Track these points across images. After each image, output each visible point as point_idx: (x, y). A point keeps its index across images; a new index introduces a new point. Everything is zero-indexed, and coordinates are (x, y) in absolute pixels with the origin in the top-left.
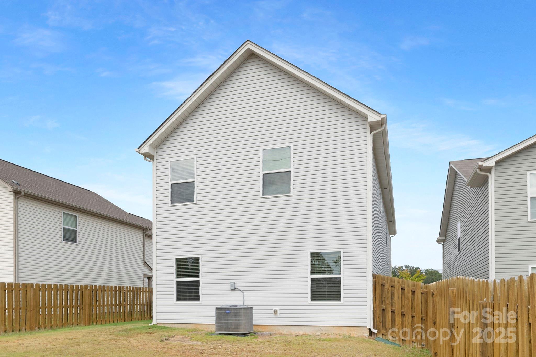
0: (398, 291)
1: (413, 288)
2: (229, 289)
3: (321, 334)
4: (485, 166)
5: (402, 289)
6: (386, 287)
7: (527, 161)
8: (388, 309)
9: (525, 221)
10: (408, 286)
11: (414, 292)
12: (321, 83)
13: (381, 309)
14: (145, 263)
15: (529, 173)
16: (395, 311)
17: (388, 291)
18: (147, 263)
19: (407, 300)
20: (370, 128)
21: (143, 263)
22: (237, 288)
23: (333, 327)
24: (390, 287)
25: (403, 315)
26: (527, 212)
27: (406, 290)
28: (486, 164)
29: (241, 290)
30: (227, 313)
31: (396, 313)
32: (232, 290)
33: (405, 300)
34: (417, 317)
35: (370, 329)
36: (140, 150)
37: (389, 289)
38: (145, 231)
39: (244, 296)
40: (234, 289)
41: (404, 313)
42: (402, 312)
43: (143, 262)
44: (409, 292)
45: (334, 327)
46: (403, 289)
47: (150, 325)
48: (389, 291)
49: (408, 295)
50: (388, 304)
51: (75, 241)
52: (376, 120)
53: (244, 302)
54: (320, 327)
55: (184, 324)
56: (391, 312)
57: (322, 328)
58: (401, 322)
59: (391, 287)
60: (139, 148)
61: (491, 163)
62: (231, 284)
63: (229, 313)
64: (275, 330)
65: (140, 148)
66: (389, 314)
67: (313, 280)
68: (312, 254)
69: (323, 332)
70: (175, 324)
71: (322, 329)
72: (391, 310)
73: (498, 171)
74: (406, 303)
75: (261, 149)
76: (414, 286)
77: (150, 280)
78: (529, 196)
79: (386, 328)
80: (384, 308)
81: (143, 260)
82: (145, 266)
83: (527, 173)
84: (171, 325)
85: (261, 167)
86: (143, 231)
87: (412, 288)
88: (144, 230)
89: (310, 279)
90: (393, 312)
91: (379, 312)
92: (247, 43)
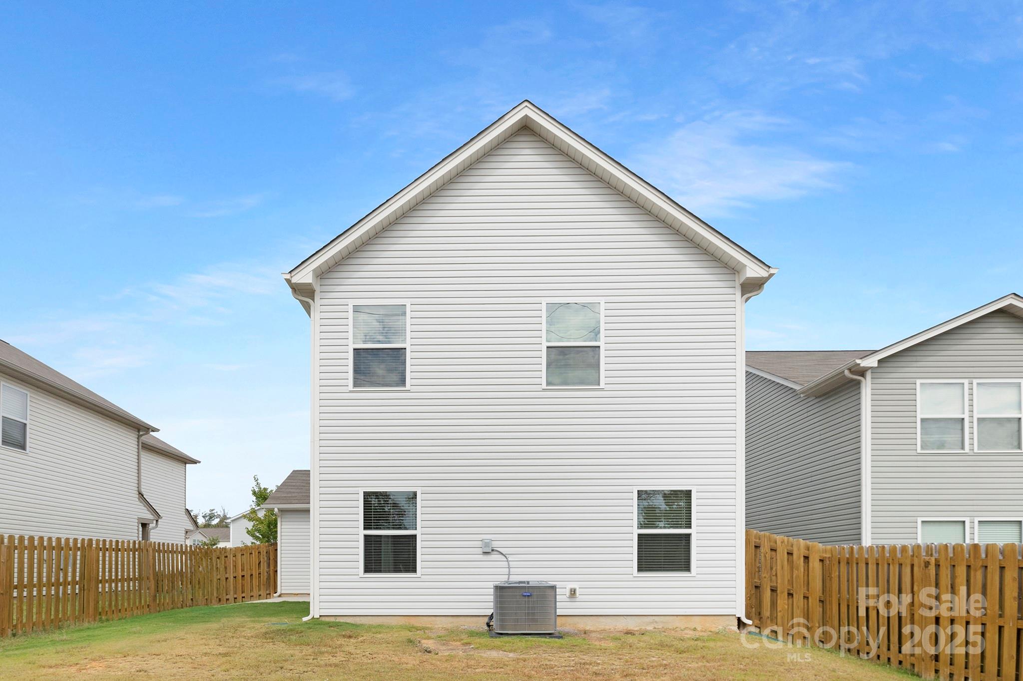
0: (782, 555)
1: (806, 553)
2: (480, 551)
3: (655, 628)
4: (863, 367)
5: (788, 553)
6: (762, 549)
7: (915, 364)
8: (765, 586)
9: (914, 453)
10: (799, 549)
11: (806, 558)
12: (665, 199)
13: (754, 587)
14: (141, 494)
15: (918, 382)
16: (777, 588)
17: (765, 556)
18: (144, 496)
19: (796, 571)
20: (742, 287)
21: (137, 496)
22: (495, 549)
23: (675, 617)
24: (769, 550)
25: (790, 595)
26: (915, 440)
27: (794, 555)
28: (865, 363)
29: (504, 553)
30: (525, 596)
31: (778, 592)
32: (485, 553)
33: (793, 572)
34: (812, 597)
35: (739, 619)
36: (291, 277)
37: (767, 553)
38: (141, 433)
39: (509, 565)
40: (490, 551)
41: (792, 592)
42: (789, 590)
43: (138, 493)
44: (799, 558)
45: (679, 617)
46: (790, 554)
47: (305, 619)
48: (767, 556)
49: (798, 563)
50: (765, 577)
51: (23, 447)
52: (760, 276)
53: (509, 575)
54: (654, 617)
55: (379, 617)
56: (769, 590)
57: (656, 618)
58: (786, 607)
59: (771, 549)
60: (290, 272)
61: (871, 362)
62: (486, 542)
63: (528, 596)
64: (570, 625)
65: (293, 274)
66: (767, 594)
67: (641, 536)
68: (640, 493)
69: (658, 626)
70: (362, 618)
71: (656, 620)
72: (771, 587)
73: (876, 375)
74: (794, 576)
75: (544, 301)
76: (808, 548)
77: (147, 528)
78: (920, 416)
79: (762, 616)
80: (758, 584)
81: (136, 489)
82: (141, 502)
83: (916, 381)
84: (351, 618)
85: (544, 334)
86: (138, 433)
87: (803, 552)
88: (139, 431)
89: (637, 535)
90: (773, 590)
91: (751, 591)
92: (525, 106)
